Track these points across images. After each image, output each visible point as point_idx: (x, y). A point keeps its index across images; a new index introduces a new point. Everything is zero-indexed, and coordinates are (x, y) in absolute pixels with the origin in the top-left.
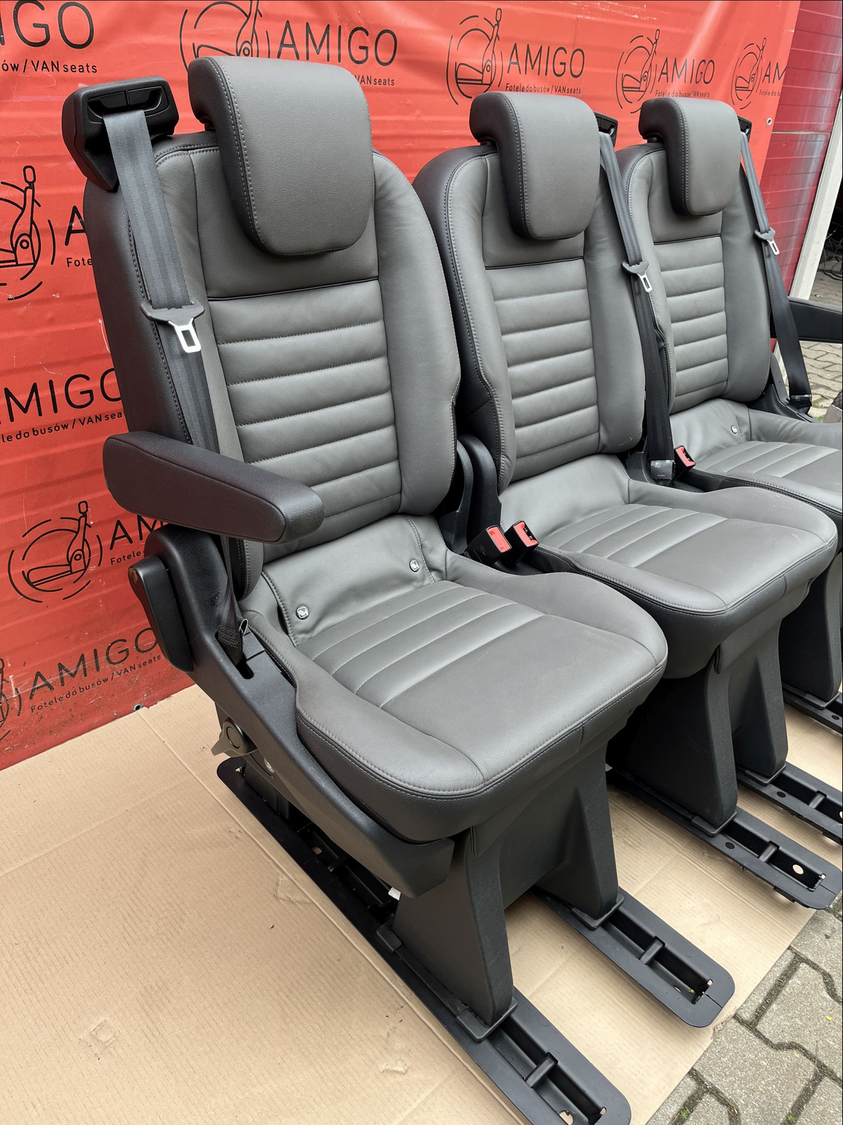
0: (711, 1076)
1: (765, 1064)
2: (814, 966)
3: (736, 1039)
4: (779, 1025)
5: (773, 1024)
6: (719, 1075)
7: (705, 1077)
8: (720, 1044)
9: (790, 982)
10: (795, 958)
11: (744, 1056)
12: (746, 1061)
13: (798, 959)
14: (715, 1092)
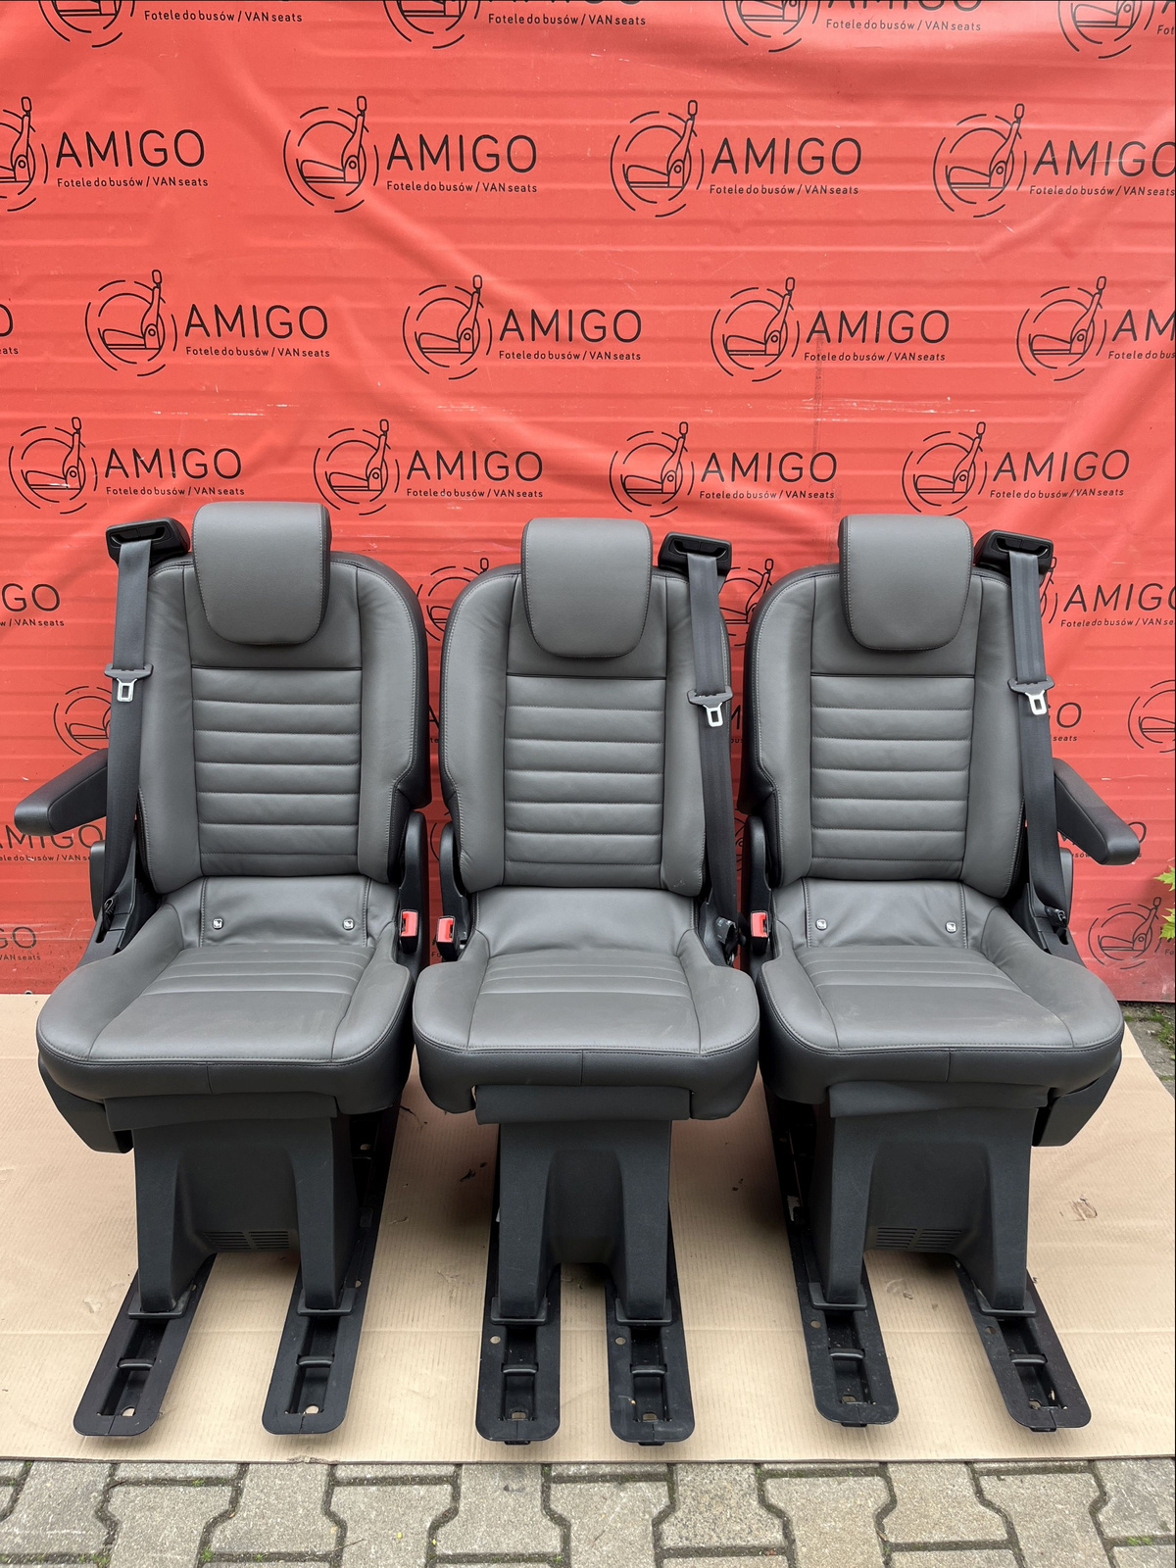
0: (251, 1481)
1: (300, 1512)
2: (456, 1495)
3: (308, 1479)
4: (354, 1502)
5: (352, 1498)
6: (258, 1485)
7: (247, 1476)
8: (291, 1472)
9: (416, 1486)
10: (451, 1474)
11: (295, 1493)
12: (290, 1497)
13: (452, 1477)
14: (238, 1492)
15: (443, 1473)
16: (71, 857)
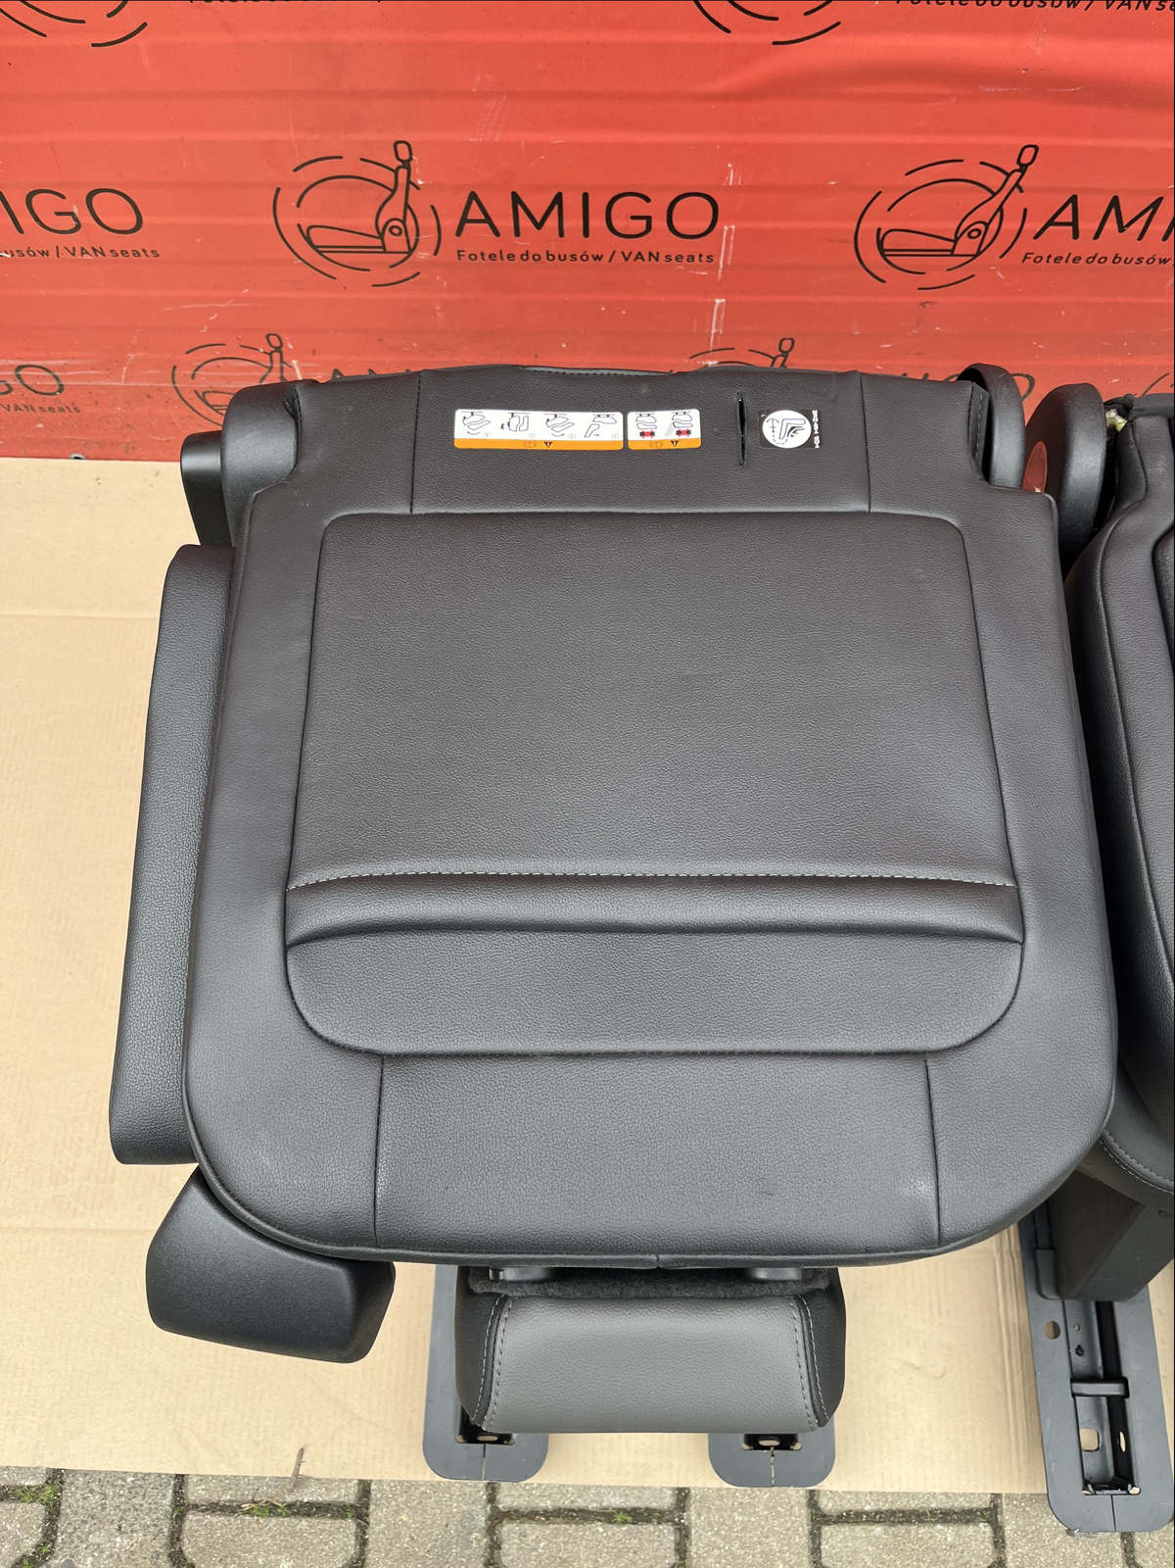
0: (699, 1515)
2: (999, 1542)
3: (780, 1513)
4: (854, 1552)
5: (849, 1544)
6: (710, 1524)
7: (692, 1508)
8: (753, 1498)
9: (939, 1526)
10: (986, 1510)
11: (767, 1537)
12: (760, 1543)
13: (990, 1514)
14: (683, 1533)
15: (974, 1505)
16: (83, 251)
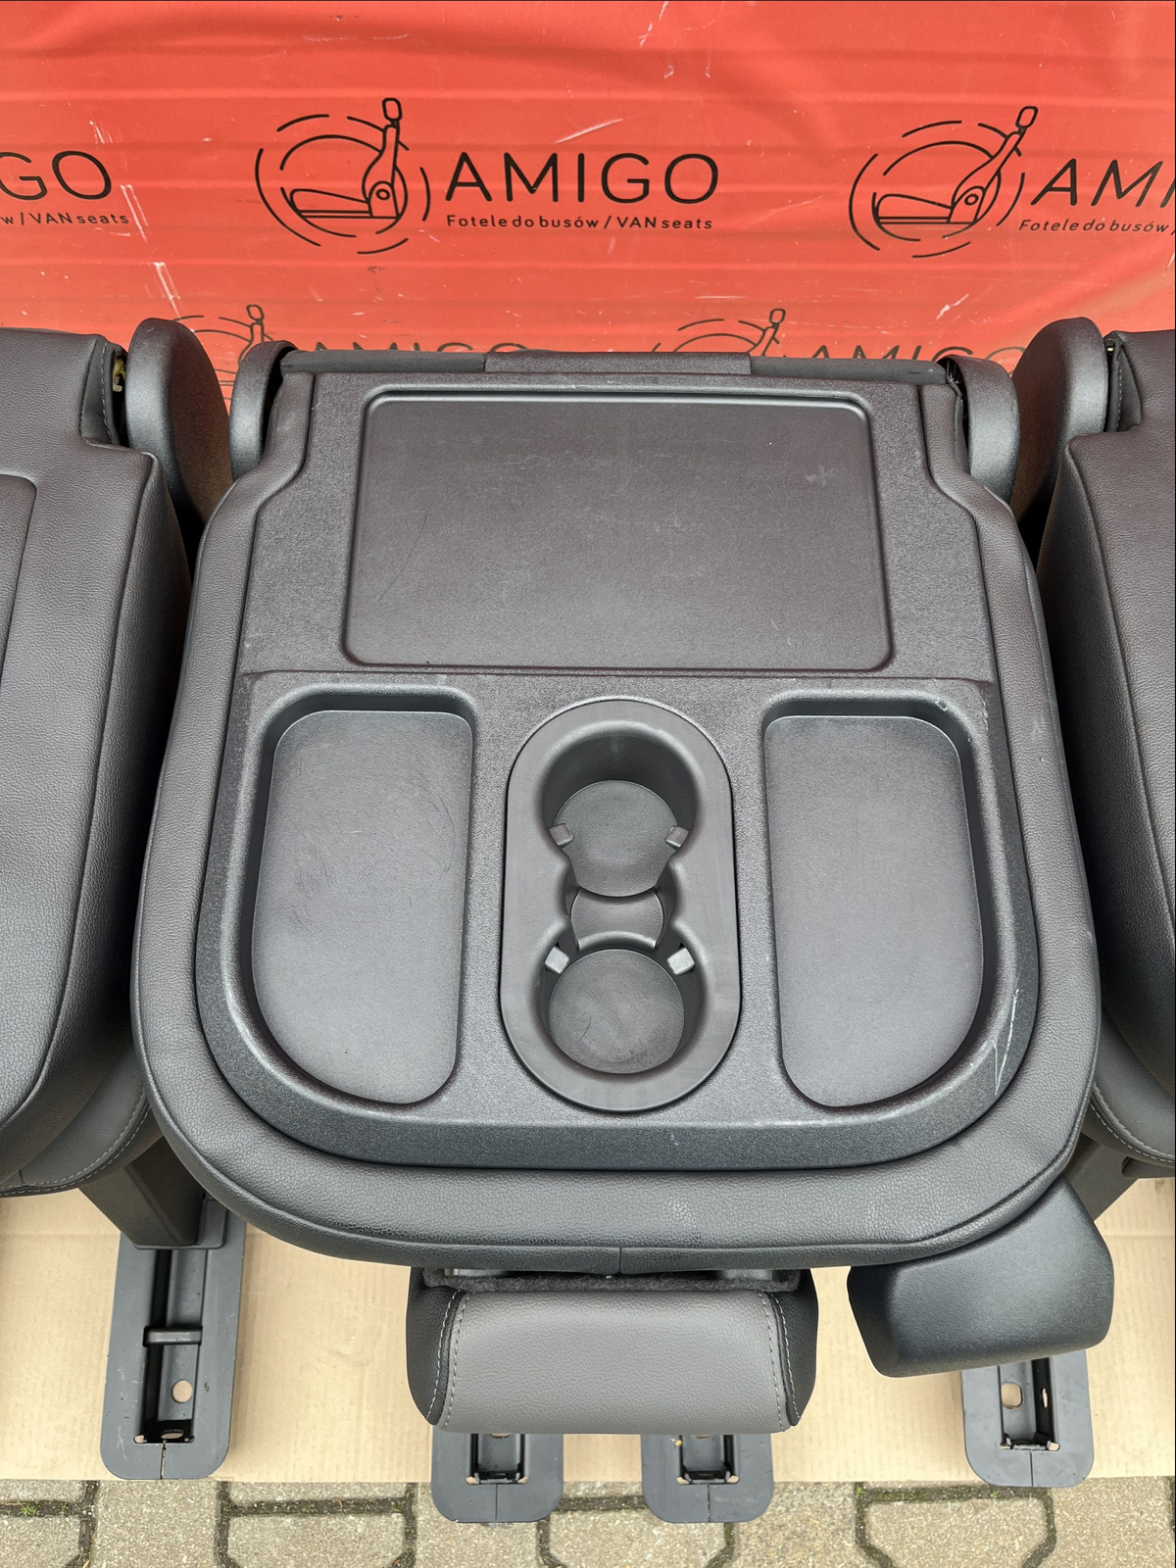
0: (106, 1507)
1: (184, 1560)
2: (410, 1534)
3: (189, 1504)
4: (261, 1544)
5: (257, 1536)
6: (117, 1517)
7: (100, 1501)
8: (164, 1491)
9: (351, 1517)
10: (401, 1499)
11: (173, 1529)
12: (166, 1535)
13: (403, 1504)
14: (89, 1524)
15: (389, 1495)
